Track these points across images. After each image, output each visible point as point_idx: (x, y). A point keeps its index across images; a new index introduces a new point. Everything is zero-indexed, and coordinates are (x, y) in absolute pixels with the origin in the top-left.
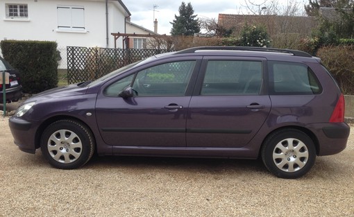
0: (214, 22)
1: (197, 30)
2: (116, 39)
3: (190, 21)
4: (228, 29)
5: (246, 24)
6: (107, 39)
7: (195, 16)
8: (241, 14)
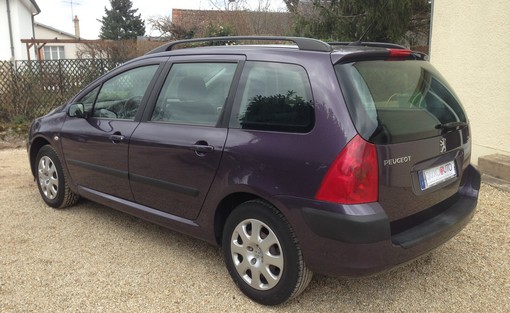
0: (168, 21)
1: (141, 31)
2: (28, 47)
3: (128, 17)
4: (188, 31)
5: (211, 24)
6: (12, 48)
7: (135, 11)
8: (202, 9)
